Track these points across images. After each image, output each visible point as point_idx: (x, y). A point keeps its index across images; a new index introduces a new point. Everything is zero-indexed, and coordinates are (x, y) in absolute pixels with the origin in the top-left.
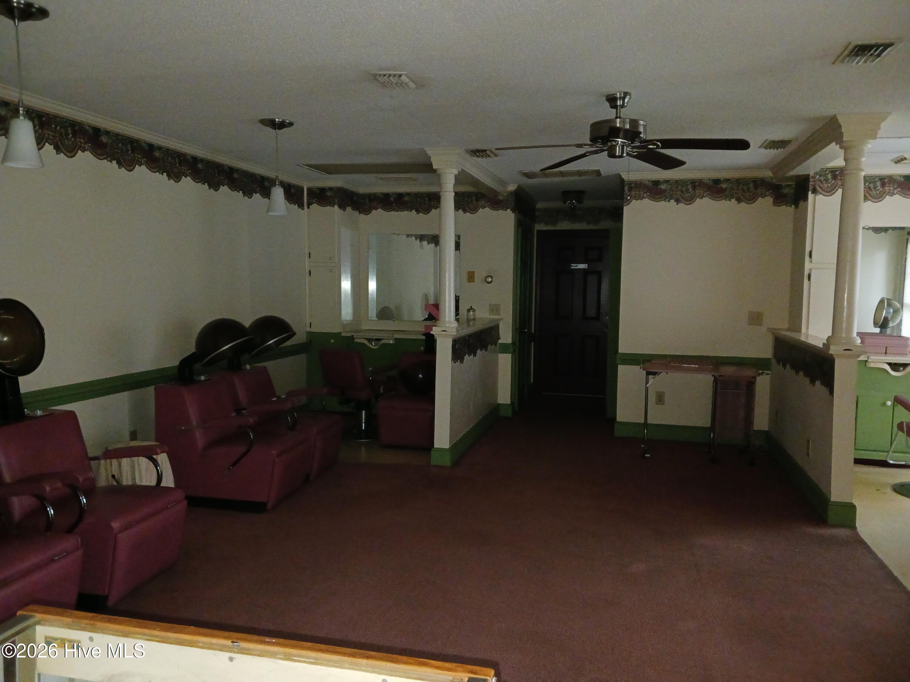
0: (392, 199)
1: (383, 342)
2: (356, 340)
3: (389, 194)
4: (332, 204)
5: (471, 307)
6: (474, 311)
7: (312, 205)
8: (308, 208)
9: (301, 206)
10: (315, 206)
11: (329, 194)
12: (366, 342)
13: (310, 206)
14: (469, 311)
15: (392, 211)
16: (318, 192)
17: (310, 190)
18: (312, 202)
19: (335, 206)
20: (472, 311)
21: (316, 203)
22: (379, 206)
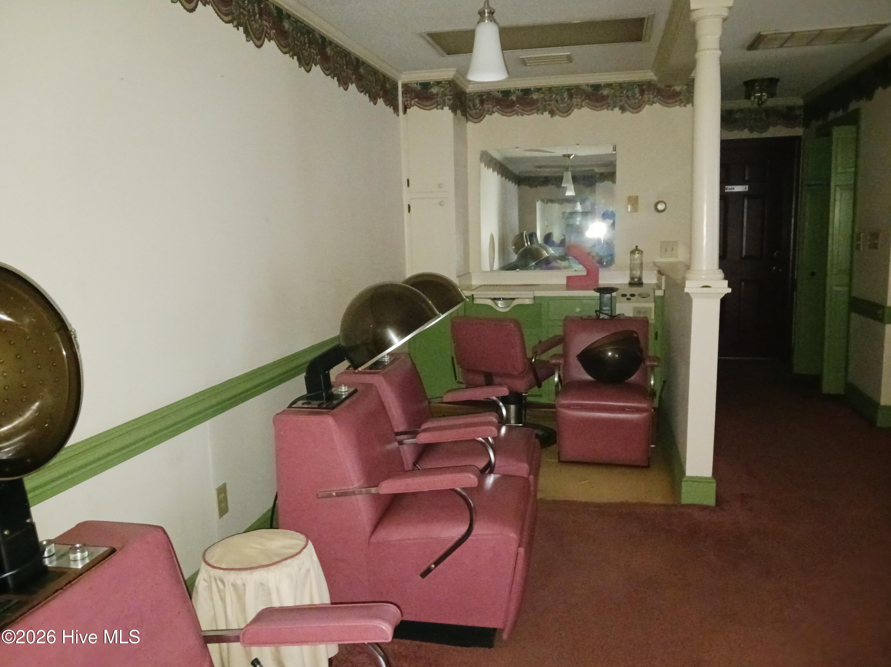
0: (514, 98)
1: (515, 303)
2: (477, 301)
3: (510, 91)
4: (440, 105)
5: (637, 247)
6: (641, 252)
7: (410, 108)
8: (405, 112)
9: (396, 109)
10: (414, 111)
11: (434, 90)
12: (490, 302)
13: (408, 110)
14: (633, 252)
15: (513, 115)
16: (419, 88)
17: (405, 86)
18: (411, 104)
19: (445, 108)
20: (638, 254)
21: (416, 105)
22: (494, 109)
